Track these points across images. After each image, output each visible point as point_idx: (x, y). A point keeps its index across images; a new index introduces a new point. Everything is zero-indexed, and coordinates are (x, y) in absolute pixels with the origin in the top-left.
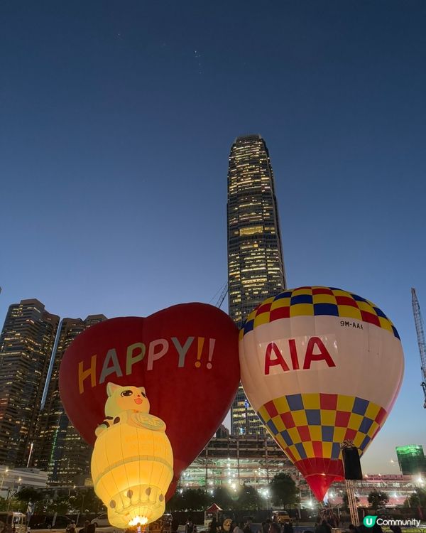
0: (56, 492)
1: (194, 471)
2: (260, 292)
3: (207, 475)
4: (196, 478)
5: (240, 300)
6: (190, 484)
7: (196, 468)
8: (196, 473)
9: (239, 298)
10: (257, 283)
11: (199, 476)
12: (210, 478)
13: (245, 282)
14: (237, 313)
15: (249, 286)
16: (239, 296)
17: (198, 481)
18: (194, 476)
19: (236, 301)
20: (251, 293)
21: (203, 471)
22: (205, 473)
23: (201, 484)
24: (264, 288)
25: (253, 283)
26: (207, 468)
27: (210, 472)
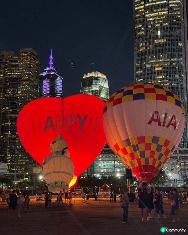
0: (15, 176)
1: (107, 163)
2: (161, 24)
3: (114, 165)
4: (109, 167)
5: (143, 33)
6: (104, 171)
7: (107, 161)
8: (107, 164)
9: (143, 30)
10: (159, 16)
11: (110, 166)
12: (117, 167)
13: (148, 15)
14: (141, 45)
15: (152, 19)
16: (143, 29)
17: (110, 169)
18: (107, 165)
19: (141, 33)
20: (153, 26)
21: (112, 163)
22: (113, 164)
23: (111, 171)
24: (165, 21)
25: (156, 16)
26: (114, 161)
27: (117, 163)
